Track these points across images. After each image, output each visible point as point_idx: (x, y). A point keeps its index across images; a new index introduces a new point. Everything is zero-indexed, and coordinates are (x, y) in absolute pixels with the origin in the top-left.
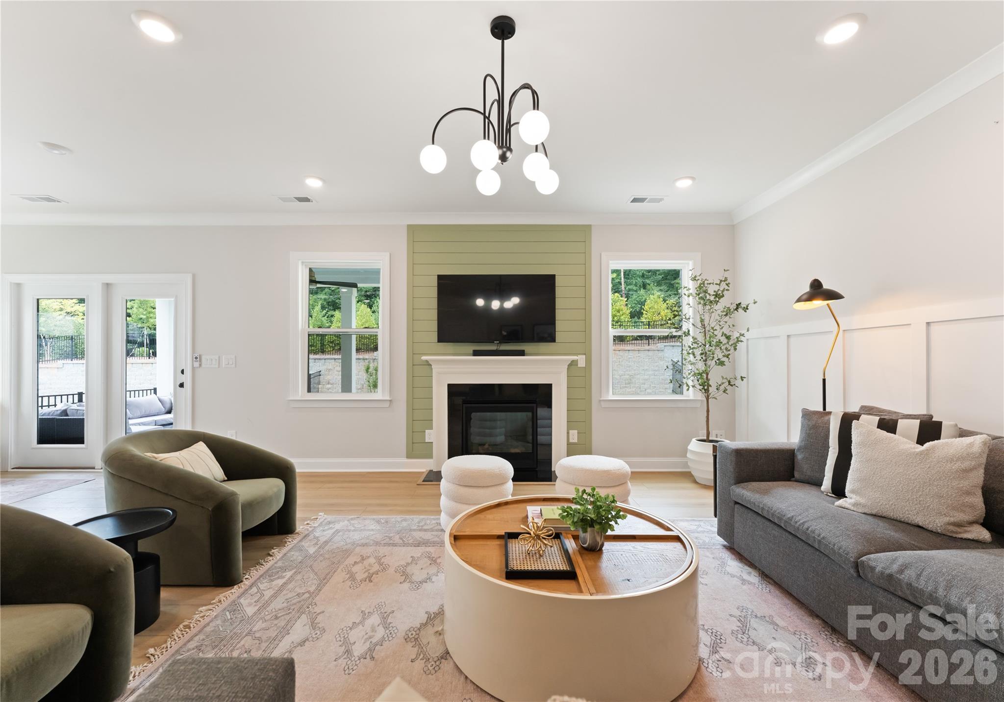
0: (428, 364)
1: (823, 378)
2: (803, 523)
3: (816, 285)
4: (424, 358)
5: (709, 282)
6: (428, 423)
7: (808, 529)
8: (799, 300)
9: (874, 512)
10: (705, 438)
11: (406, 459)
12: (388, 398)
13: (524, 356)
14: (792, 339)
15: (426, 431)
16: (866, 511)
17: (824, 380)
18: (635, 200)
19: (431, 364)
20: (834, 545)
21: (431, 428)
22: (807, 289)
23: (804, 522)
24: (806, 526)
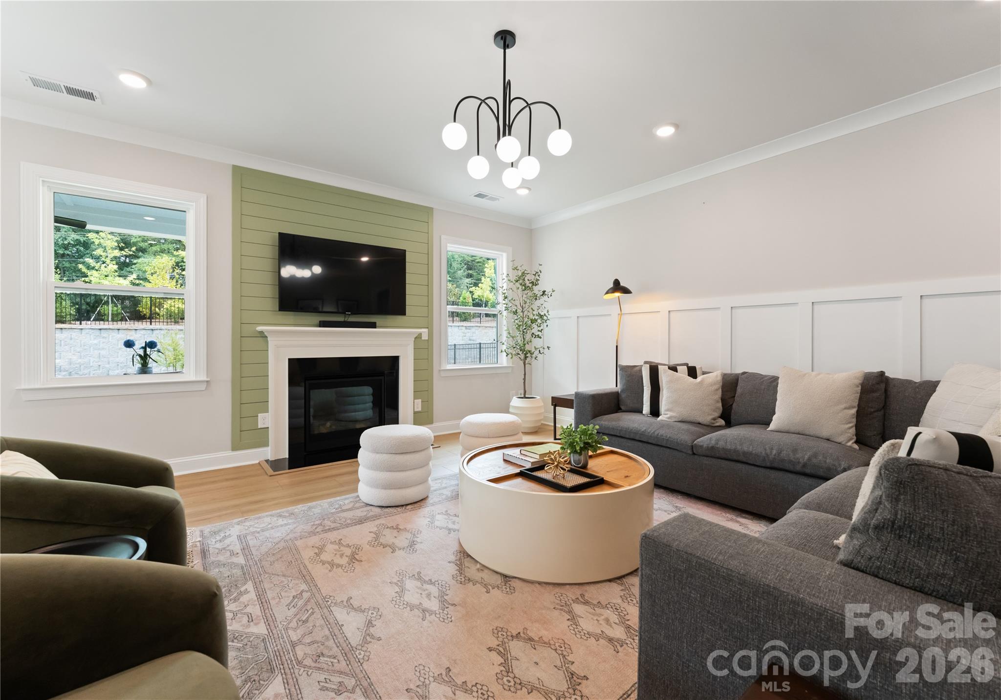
0: (262, 335)
1: (616, 345)
2: (654, 433)
3: (617, 283)
4: (260, 328)
5: (527, 272)
6: (263, 405)
7: (658, 435)
8: (607, 293)
9: (680, 420)
10: (523, 396)
11: (231, 451)
12: (205, 378)
13: (375, 328)
14: (580, 319)
15: (259, 415)
16: (676, 420)
17: (617, 346)
18: (480, 196)
19: (267, 335)
20: (677, 440)
21: (266, 410)
22: (612, 285)
23: (655, 431)
24: (656, 434)
